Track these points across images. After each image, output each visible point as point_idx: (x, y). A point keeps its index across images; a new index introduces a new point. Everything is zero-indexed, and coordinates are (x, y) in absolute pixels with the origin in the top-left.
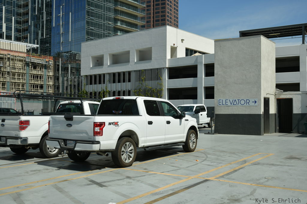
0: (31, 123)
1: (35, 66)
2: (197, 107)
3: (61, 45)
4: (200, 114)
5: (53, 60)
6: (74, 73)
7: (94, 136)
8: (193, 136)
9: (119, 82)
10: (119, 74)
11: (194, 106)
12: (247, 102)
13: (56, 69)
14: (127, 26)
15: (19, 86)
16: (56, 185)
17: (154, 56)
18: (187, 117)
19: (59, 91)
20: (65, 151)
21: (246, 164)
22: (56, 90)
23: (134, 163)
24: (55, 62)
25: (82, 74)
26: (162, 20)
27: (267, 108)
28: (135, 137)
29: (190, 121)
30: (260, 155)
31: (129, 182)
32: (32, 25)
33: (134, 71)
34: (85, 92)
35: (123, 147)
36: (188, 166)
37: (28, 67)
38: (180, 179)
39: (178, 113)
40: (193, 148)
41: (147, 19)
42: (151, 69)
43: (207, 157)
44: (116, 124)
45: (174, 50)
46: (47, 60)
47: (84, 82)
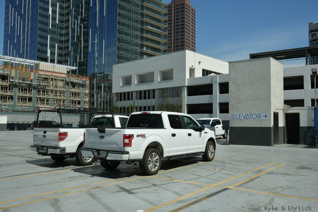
0: (69, 134)
1: (74, 85)
2: (213, 120)
3: (96, 67)
4: (216, 127)
5: (89, 80)
6: (106, 91)
7: (124, 147)
8: (211, 147)
9: (145, 98)
10: (145, 91)
11: (211, 120)
12: (259, 116)
13: (92, 87)
14: (151, 50)
15: (60, 102)
16: (89, 191)
17: (174, 76)
18: (206, 130)
19: (93, 106)
20: (98, 160)
21: (262, 173)
22: (91, 105)
23: (159, 171)
24: (91, 82)
25: (113, 92)
26: (181, 46)
27: (276, 122)
28: (160, 148)
29: (209, 133)
30: (273, 164)
31: (155, 190)
32: (72, 50)
33: (158, 89)
34: (116, 107)
35: (150, 157)
36: (208, 175)
37: (68, 86)
38: (201, 187)
39: (198, 127)
40: (211, 158)
41: (169, 45)
42: (172, 88)
43: (225, 166)
44: (143, 136)
45: (192, 71)
46: (84, 80)
47: (115, 98)
